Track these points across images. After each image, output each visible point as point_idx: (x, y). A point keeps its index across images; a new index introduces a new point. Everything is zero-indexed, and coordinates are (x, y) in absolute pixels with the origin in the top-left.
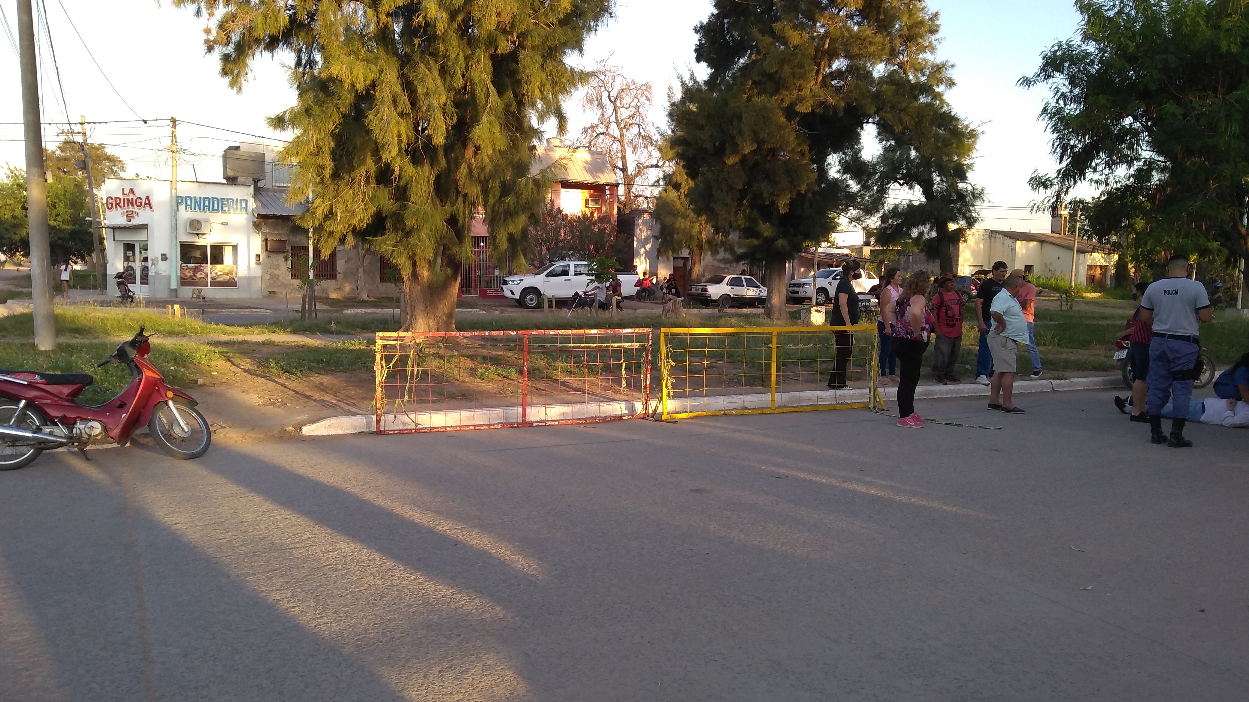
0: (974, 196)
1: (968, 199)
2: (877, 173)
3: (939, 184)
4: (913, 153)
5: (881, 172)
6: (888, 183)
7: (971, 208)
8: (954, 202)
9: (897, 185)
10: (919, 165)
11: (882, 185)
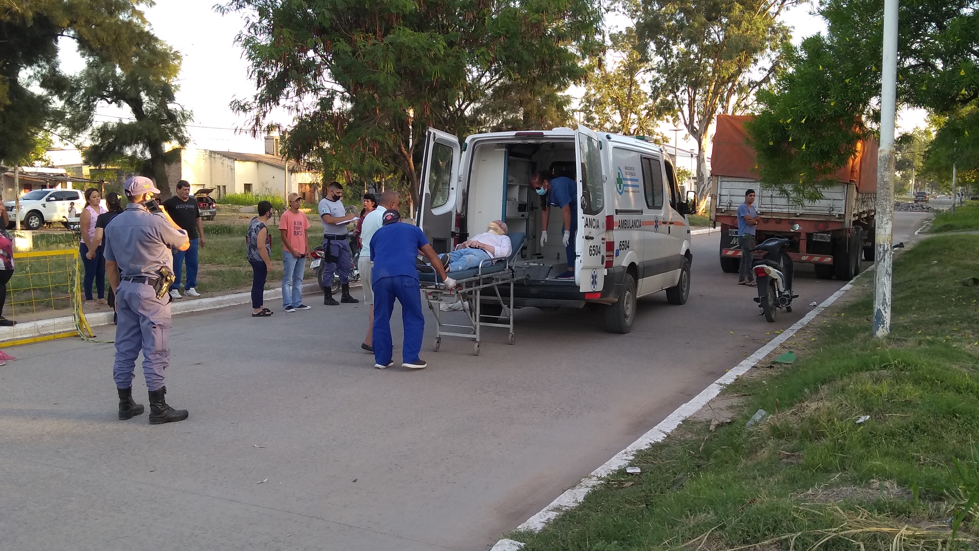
0: (183, 116)
1: (178, 119)
2: (81, 89)
3: (148, 103)
4: (119, 71)
5: (86, 89)
6: (94, 100)
7: (182, 128)
8: (164, 122)
9: (104, 102)
10: (126, 83)
11: (88, 102)
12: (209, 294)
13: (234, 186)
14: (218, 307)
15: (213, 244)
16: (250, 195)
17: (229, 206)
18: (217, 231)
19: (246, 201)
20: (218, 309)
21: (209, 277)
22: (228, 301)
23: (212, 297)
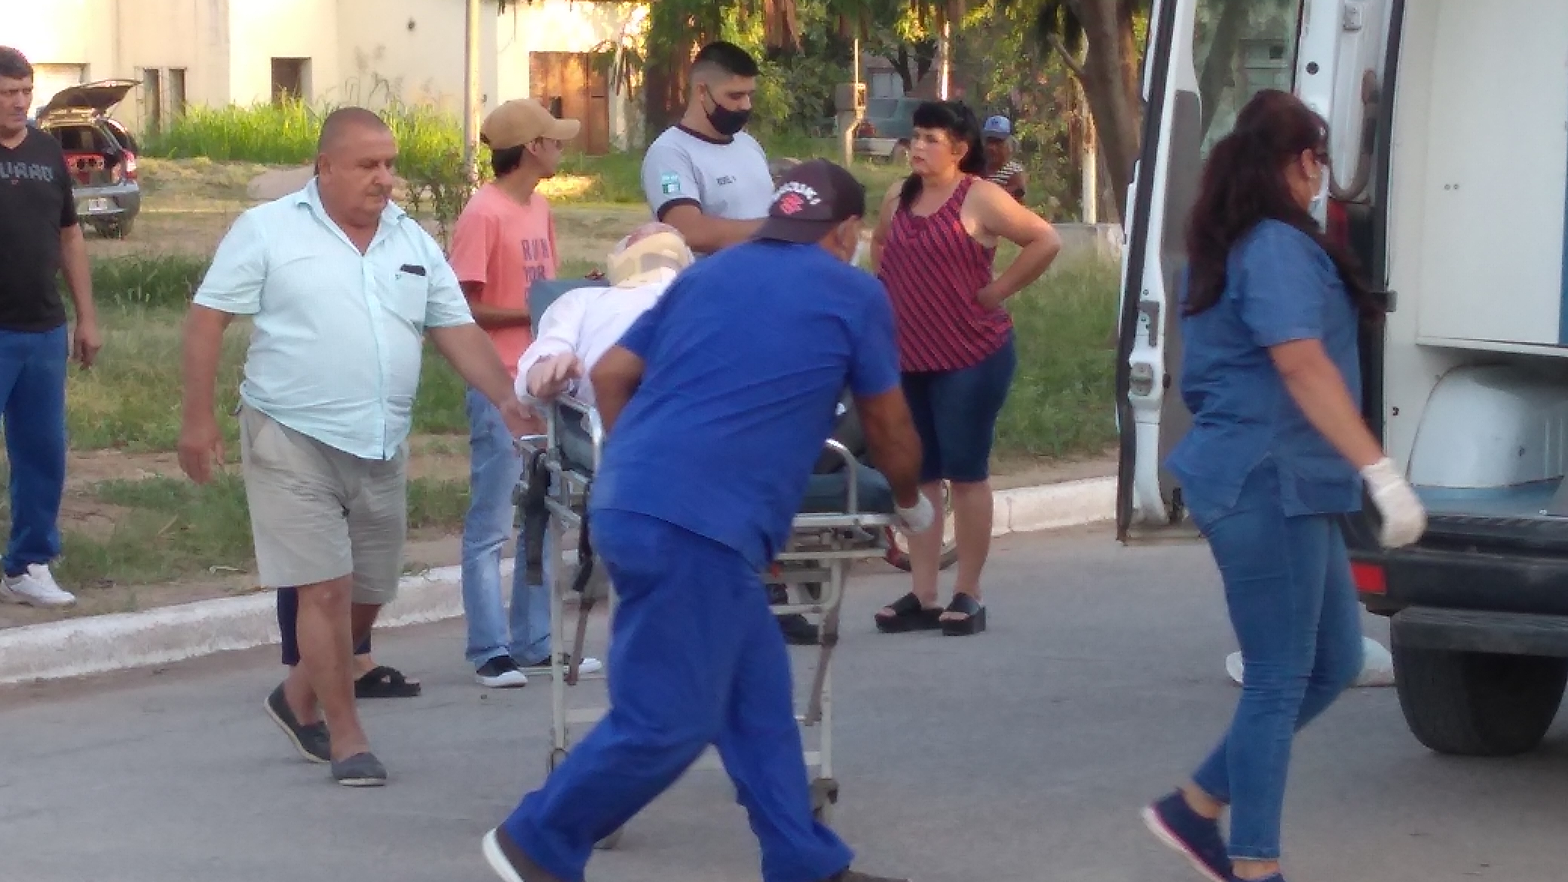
12: (119, 594)
13: (221, 73)
14: (158, 658)
15: (133, 351)
16: (299, 111)
17: (199, 169)
18: (150, 289)
19: (282, 141)
20: (159, 672)
21: (114, 511)
22: (203, 631)
23: (130, 607)
